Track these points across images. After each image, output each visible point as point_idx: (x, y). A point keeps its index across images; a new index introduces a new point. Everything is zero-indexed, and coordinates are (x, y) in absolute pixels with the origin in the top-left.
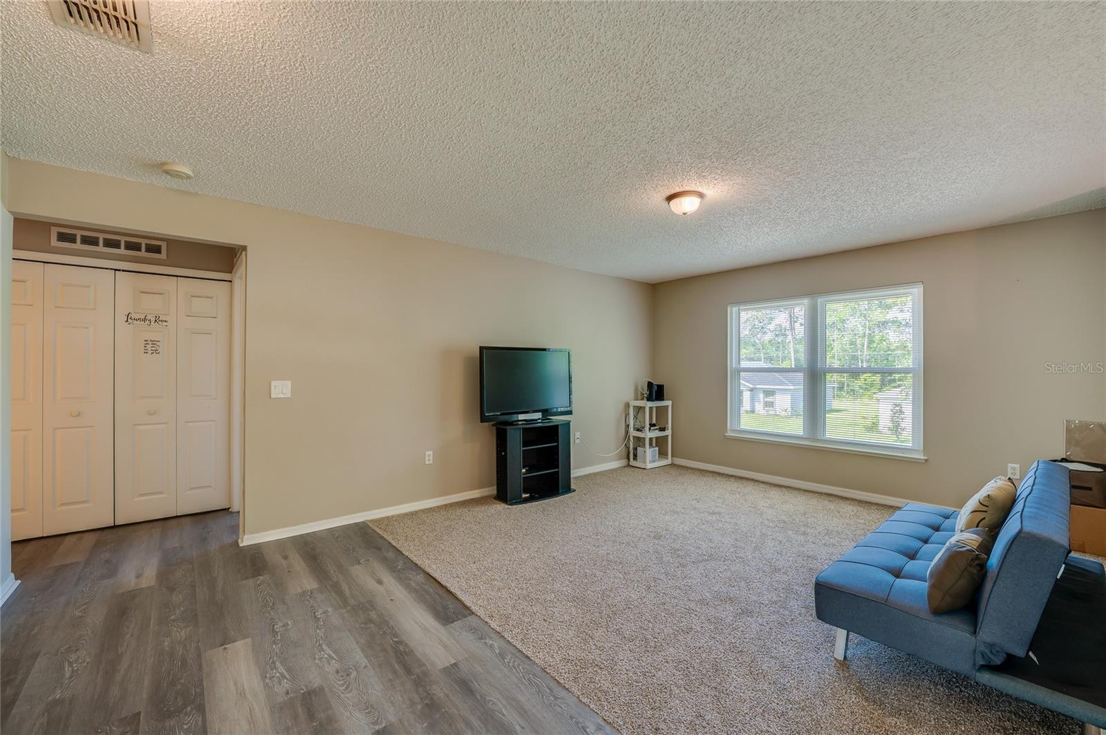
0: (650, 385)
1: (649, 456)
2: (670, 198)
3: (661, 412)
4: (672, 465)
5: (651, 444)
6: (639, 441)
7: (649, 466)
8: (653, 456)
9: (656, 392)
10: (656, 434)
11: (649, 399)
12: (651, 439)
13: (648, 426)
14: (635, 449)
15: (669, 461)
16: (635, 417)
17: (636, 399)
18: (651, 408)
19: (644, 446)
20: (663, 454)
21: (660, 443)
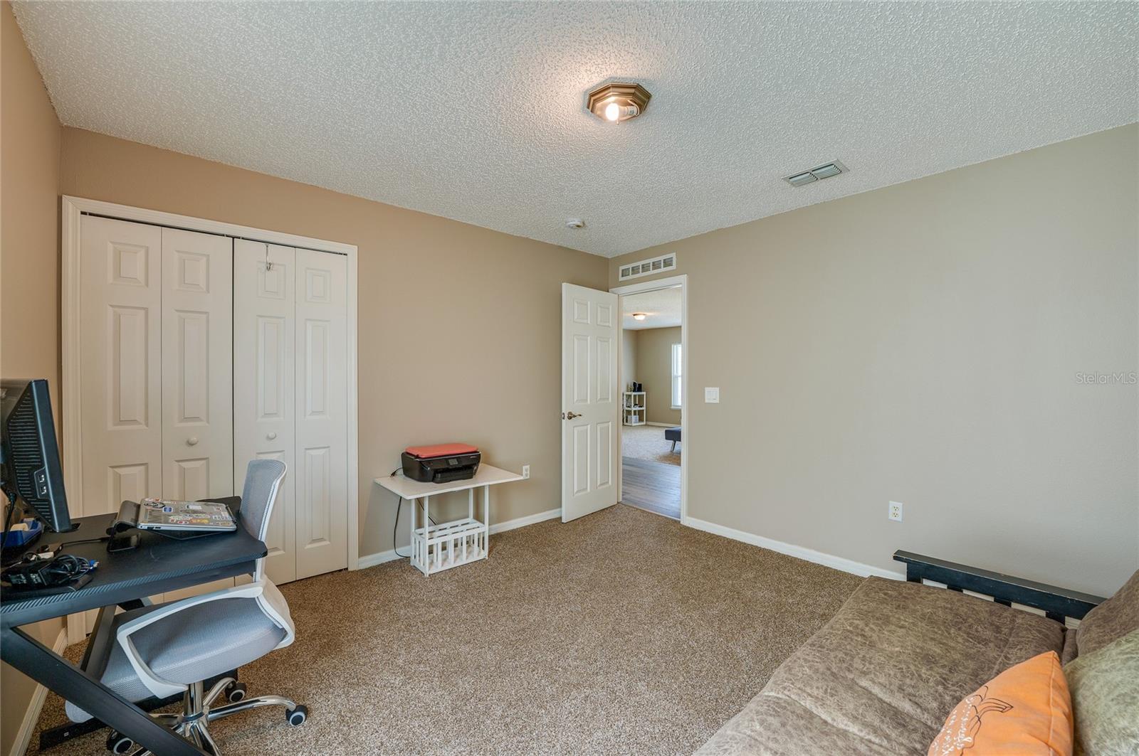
0: (635, 384)
1: (634, 418)
2: (634, 315)
3: (641, 397)
4: (646, 425)
5: (635, 414)
6: (629, 412)
7: (634, 425)
8: (636, 420)
9: (638, 387)
10: (637, 408)
11: (634, 391)
12: (635, 411)
13: (633, 404)
14: (627, 417)
15: (644, 423)
16: (627, 400)
17: (628, 391)
18: (635, 396)
19: (631, 414)
20: (641, 420)
21: (640, 413)
